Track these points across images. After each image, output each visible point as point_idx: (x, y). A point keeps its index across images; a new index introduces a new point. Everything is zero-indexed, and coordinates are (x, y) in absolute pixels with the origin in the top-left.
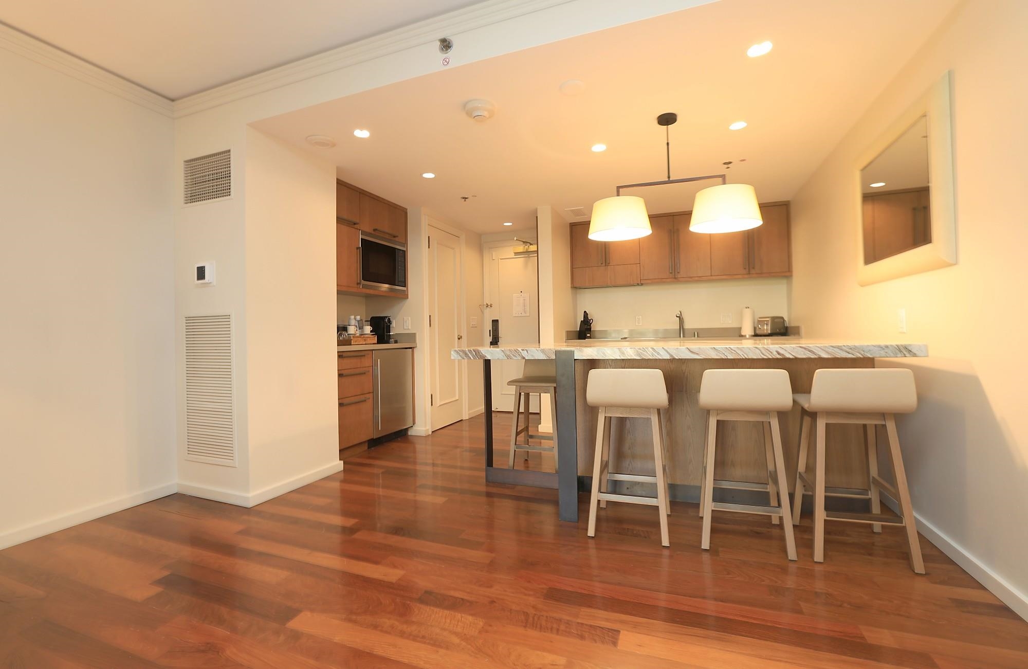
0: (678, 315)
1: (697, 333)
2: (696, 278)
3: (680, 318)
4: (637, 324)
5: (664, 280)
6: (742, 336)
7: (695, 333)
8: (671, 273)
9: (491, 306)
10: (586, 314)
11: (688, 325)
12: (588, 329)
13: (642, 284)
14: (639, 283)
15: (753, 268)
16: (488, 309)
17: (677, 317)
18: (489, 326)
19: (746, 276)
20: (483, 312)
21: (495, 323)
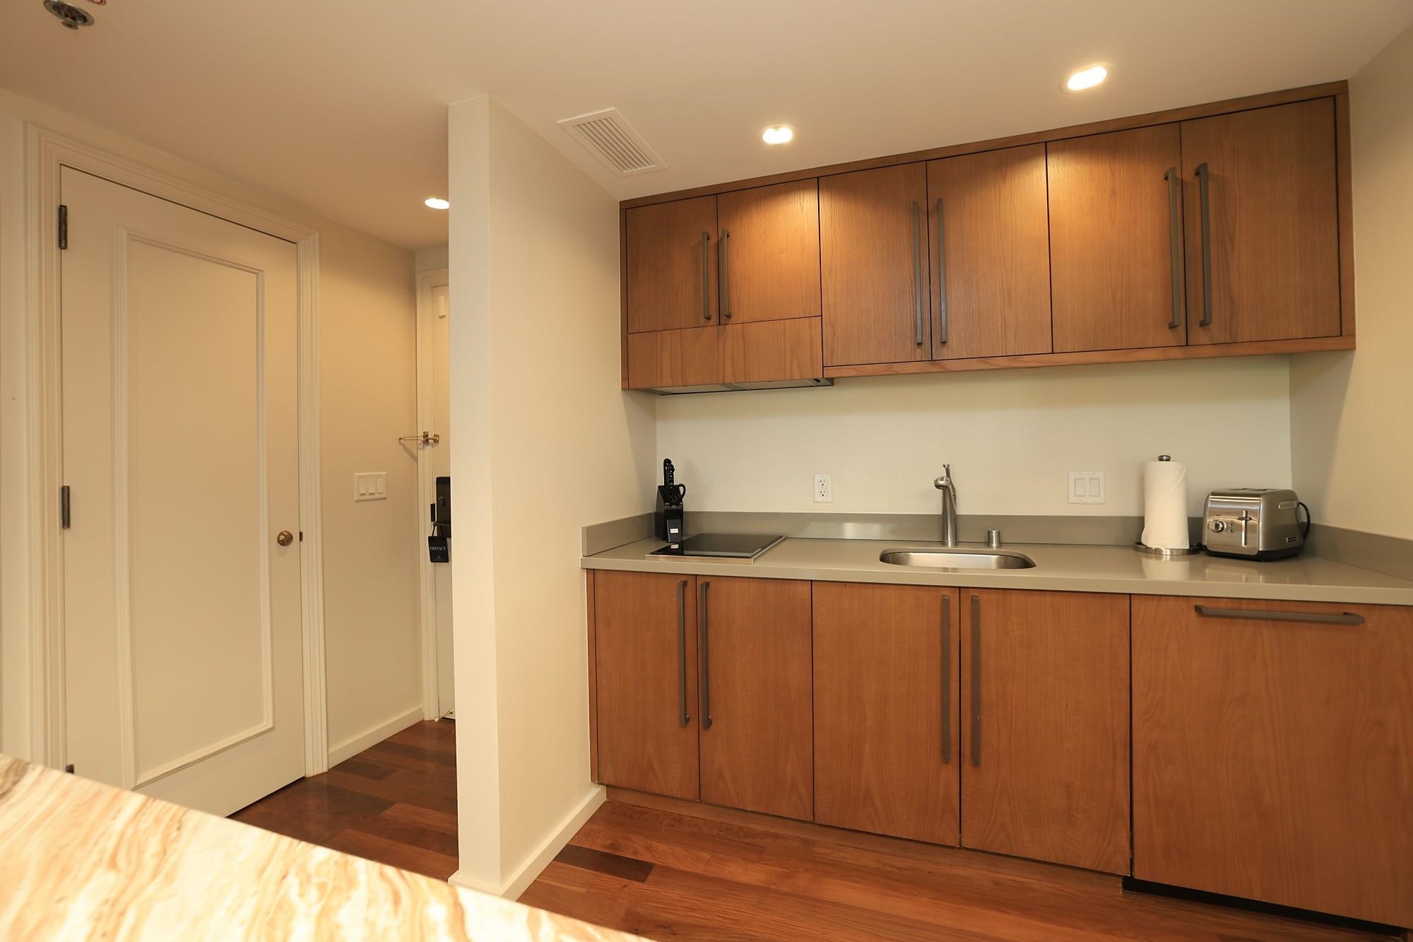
0: (941, 483)
1: (999, 533)
2: (1004, 362)
3: (947, 491)
4: (819, 499)
5: (896, 368)
6: (1147, 550)
7: (989, 533)
8: (919, 344)
9: (436, 441)
10: (668, 467)
11: (965, 507)
12: (674, 511)
13: (831, 382)
14: (820, 376)
15: (1203, 324)
16: (428, 448)
17: (938, 486)
18: (429, 495)
19: (1177, 353)
20: (415, 458)
21: (443, 484)
